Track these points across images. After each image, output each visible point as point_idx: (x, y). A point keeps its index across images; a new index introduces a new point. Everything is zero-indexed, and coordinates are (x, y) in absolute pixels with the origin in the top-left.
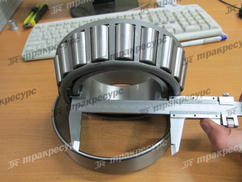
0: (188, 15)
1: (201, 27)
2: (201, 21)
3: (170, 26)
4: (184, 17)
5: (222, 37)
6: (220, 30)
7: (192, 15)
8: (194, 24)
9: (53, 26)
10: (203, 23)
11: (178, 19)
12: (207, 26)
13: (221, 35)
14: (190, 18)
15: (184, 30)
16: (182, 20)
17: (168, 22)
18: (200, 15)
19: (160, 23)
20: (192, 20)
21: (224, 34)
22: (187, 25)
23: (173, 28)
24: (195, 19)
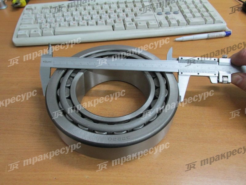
0: (192, 6)
1: (206, 20)
2: (206, 14)
3: (174, 17)
4: (188, 7)
5: (226, 32)
6: (224, 25)
7: (196, 7)
8: (199, 17)
9: (47, 8)
10: (207, 16)
11: (181, 10)
12: (212, 20)
13: (225, 31)
14: (194, 10)
15: (188, 23)
16: (186, 11)
17: (171, 13)
18: (204, 7)
19: (163, 13)
20: (197, 12)
21: (228, 30)
22: (191, 17)
23: (177, 20)
24: (199, 11)
